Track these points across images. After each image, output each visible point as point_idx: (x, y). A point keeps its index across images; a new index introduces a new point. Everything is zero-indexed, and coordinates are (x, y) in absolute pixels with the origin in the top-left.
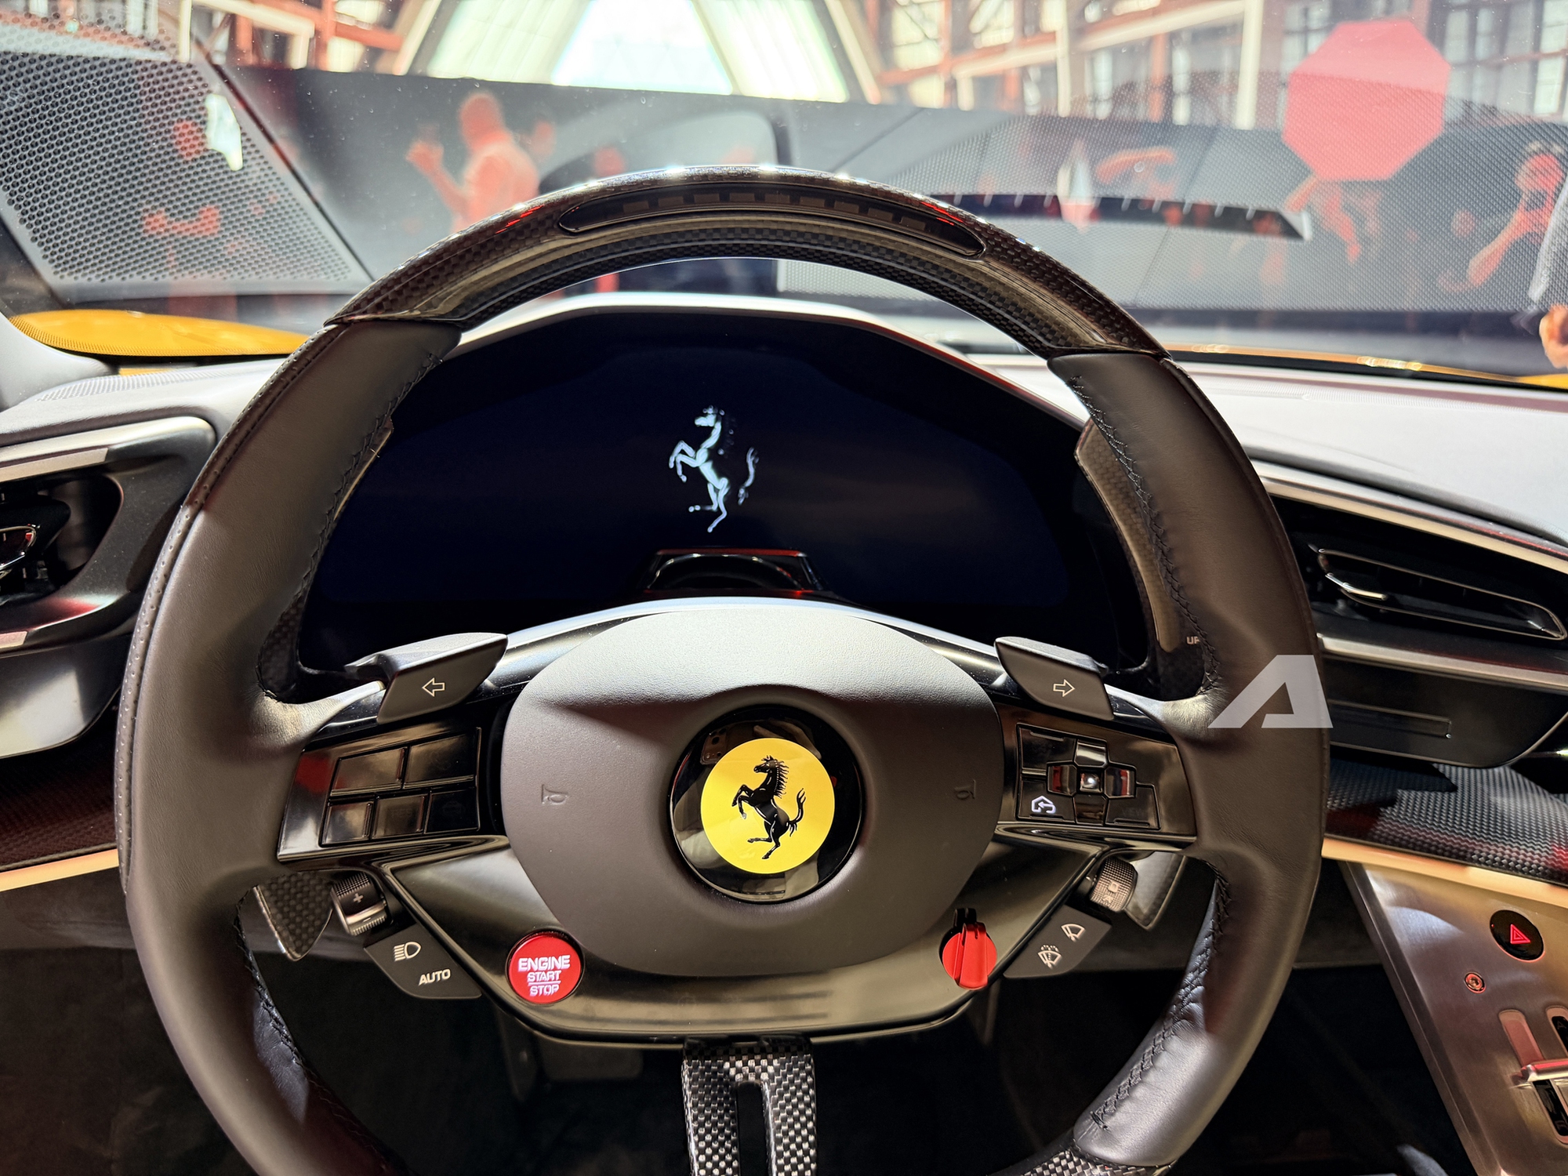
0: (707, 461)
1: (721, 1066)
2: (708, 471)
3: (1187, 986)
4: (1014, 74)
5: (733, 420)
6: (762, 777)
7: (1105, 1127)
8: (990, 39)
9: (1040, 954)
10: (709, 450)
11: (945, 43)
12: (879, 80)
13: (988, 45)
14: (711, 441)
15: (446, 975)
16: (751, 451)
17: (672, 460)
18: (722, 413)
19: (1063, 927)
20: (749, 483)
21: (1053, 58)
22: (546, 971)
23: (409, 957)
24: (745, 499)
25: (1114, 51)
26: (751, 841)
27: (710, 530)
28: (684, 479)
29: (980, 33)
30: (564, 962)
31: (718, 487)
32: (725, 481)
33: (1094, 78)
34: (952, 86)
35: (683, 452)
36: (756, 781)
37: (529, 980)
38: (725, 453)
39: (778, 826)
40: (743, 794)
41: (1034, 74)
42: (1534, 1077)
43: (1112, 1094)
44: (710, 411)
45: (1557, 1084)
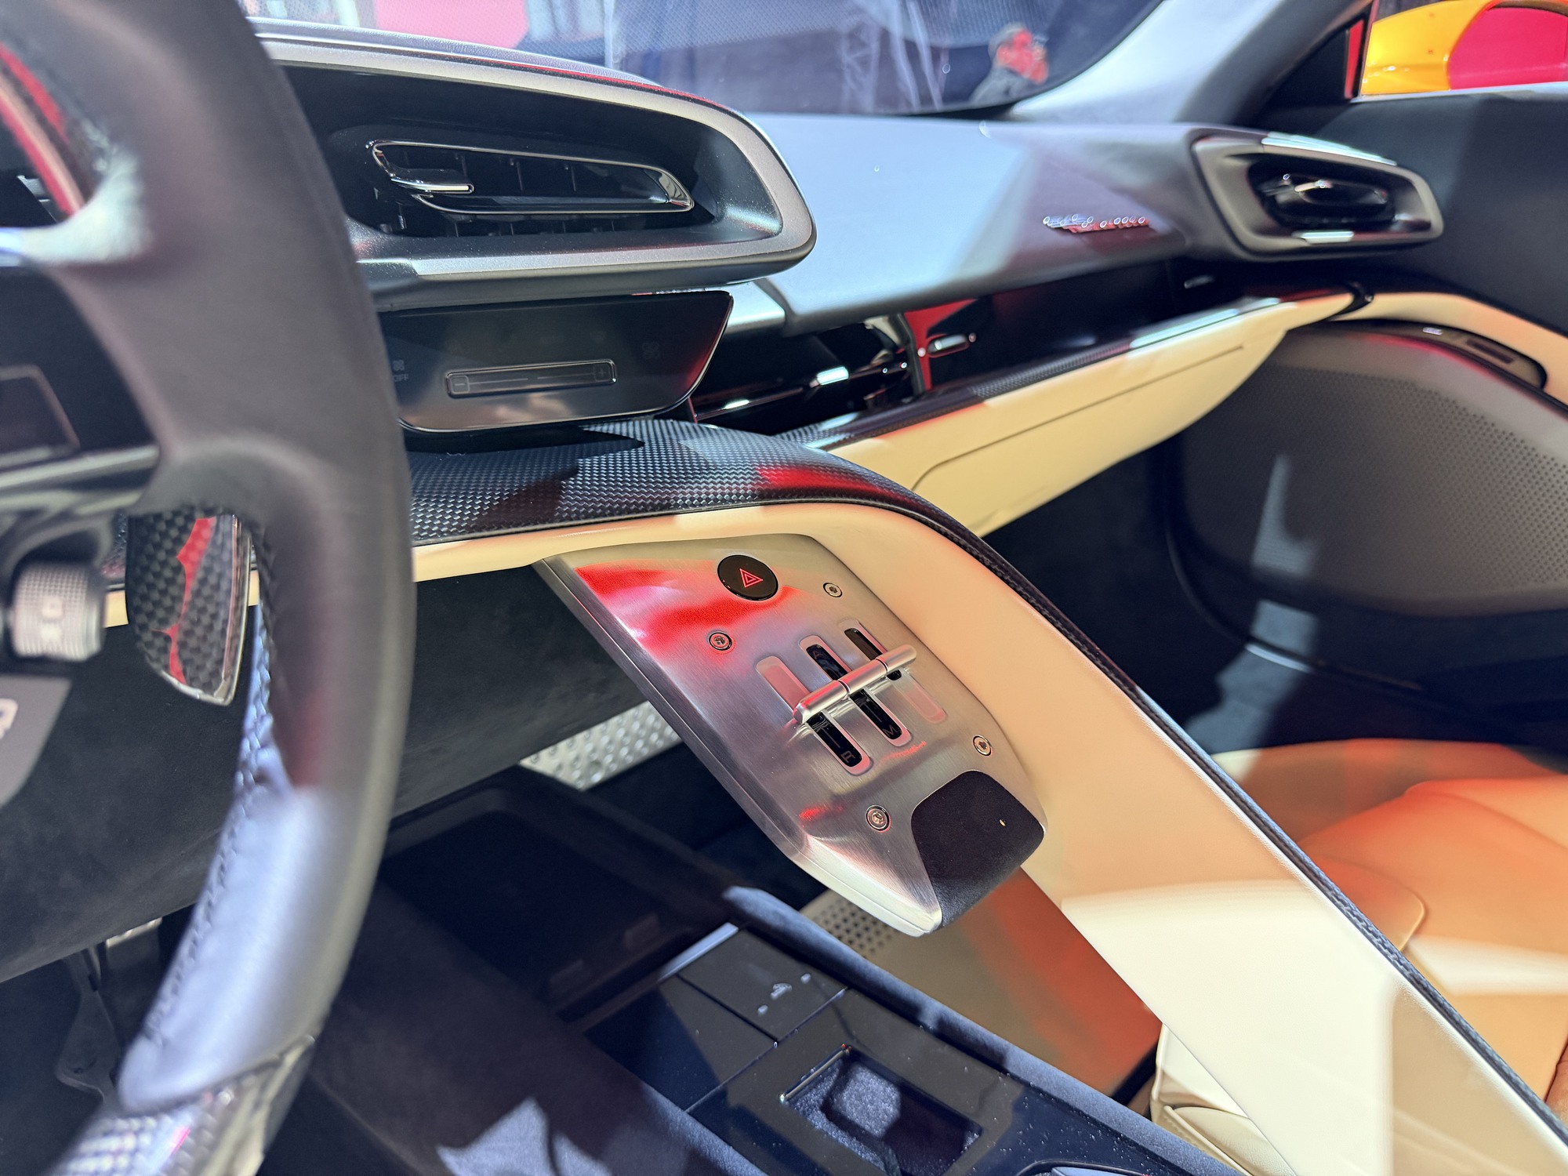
42: (807, 715)
45: (831, 716)
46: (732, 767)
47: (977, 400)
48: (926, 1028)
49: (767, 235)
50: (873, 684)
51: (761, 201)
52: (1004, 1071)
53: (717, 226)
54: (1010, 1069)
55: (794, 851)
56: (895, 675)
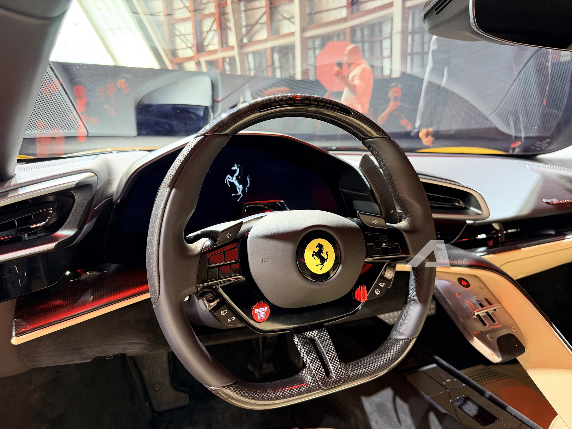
0: (236, 180)
1: (304, 334)
2: (236, 183)
3: (411, 293)
4: (220, 60)
5: (243, 167)
6: (318, 248)
7: (400, 331)
8: (211, 48)
9: (375, 292)
10: (236, 176)
11: (194, 49)
12: (171, 62)
13: (210, 50)
14: (237, 174)
15: (234, 318)
16: (248, 176)
17: (226, 180)
18: (239, 165)
19: (379, 284)
20: (248, 186)
21: (233, 55)
22: (262, 312)
23: (225, 314)
24: (248, 191)
25: (254, 53)
26: (317, 265)
27: (238, 201)
28: (230, 186)
29: (207, 46)
30: (266, 309)
31: (240, 188)
32: (241, 186)
33: (248, 63)
34: (198, 64)
35: (229, 178)
36: (317, 250)
37: (258, 315)
38: (241, 177)
39: (323, 260)
40: (314, 253)
41: (227, 60)
42: (476, 314)
43: (399, 324)
44: (236, 165)
45: (481, 315)
46: (459, 320)
47: (519, 248)
48: (486, 397)
49: (479, 214)
50: (490, 310)
51: (479, 207)
52: (506, 411)
53: (469, 211)
54: (507, 410)
55: (470, 340)
56: (495, 310)
